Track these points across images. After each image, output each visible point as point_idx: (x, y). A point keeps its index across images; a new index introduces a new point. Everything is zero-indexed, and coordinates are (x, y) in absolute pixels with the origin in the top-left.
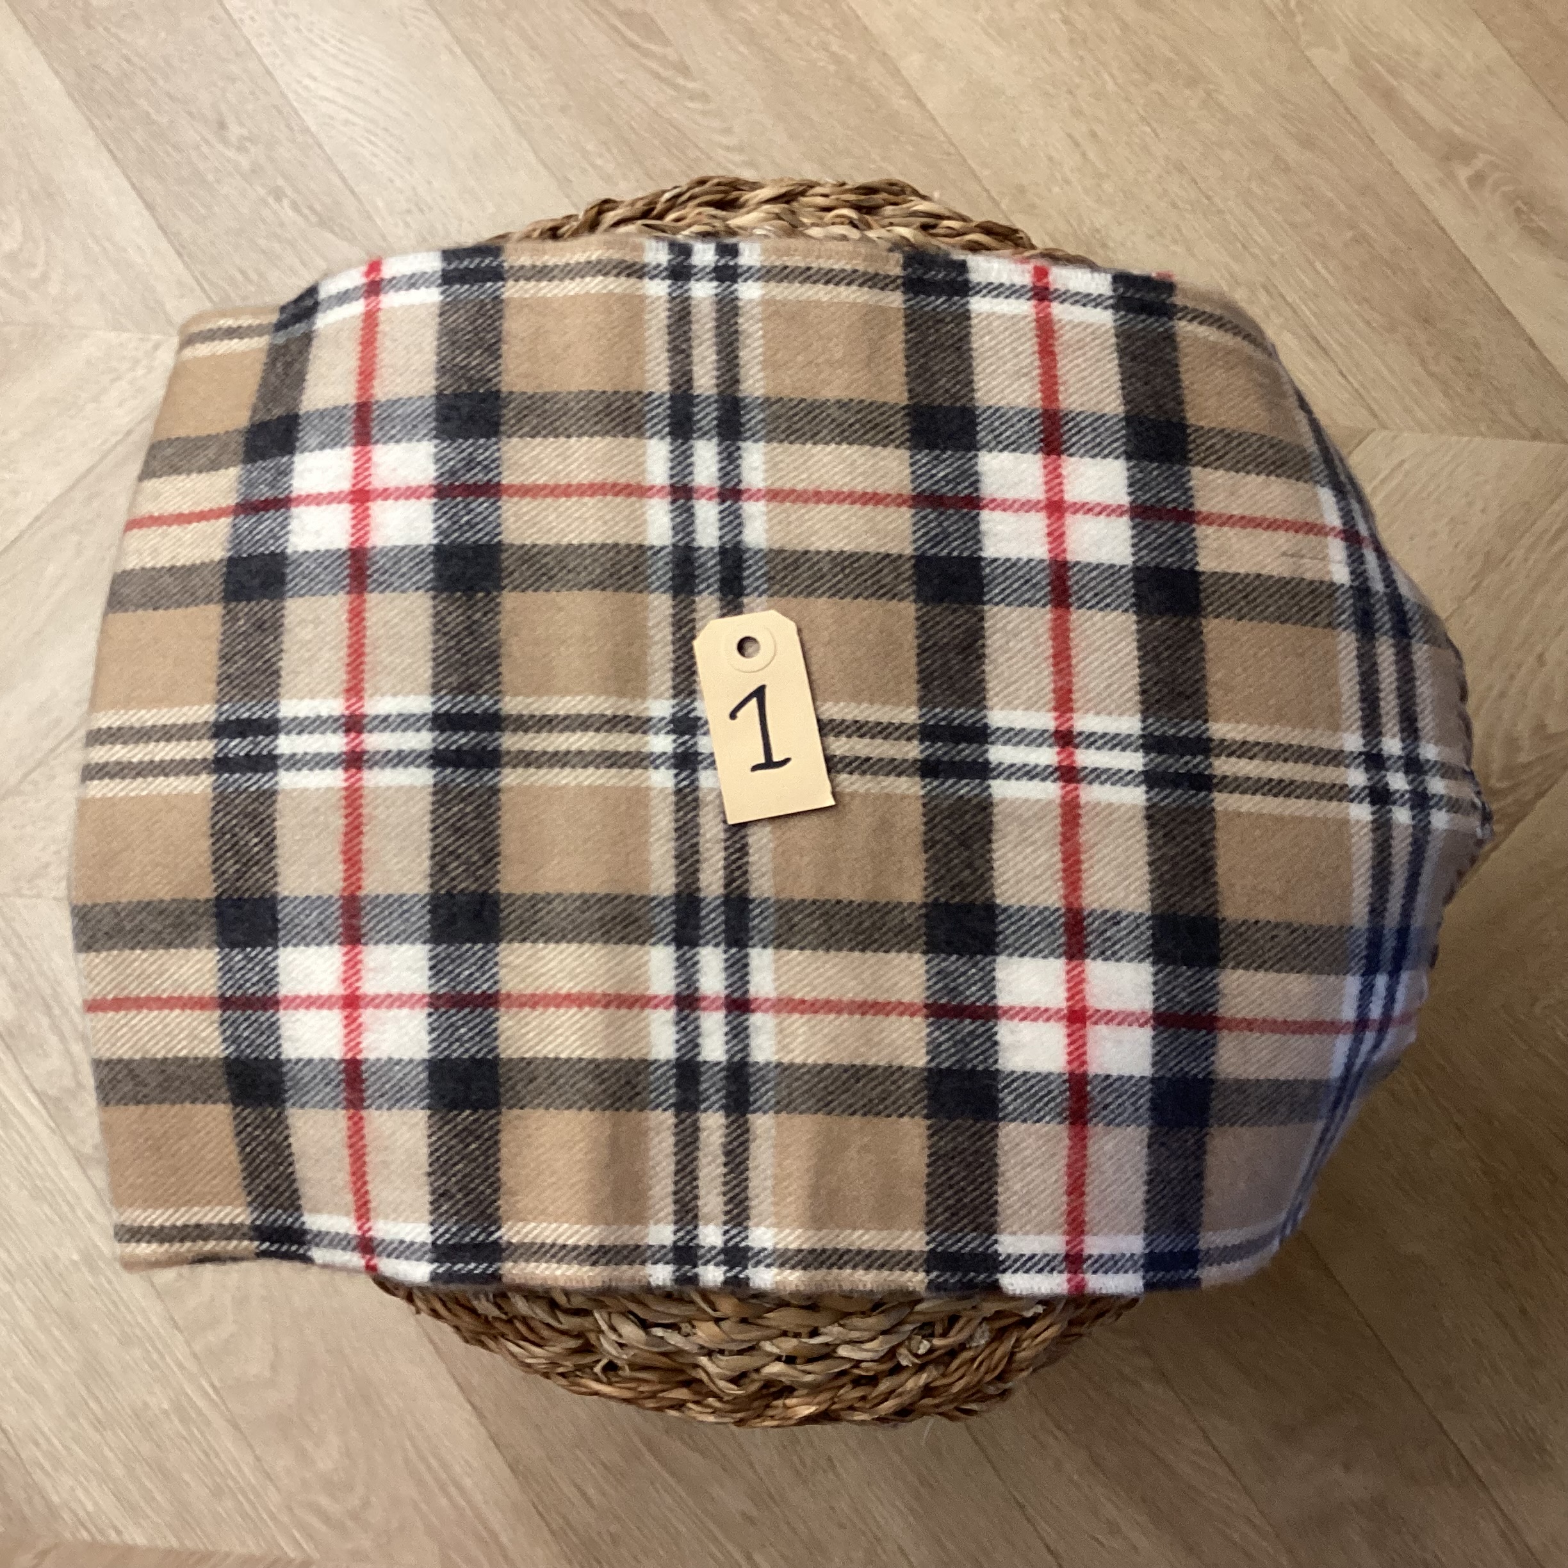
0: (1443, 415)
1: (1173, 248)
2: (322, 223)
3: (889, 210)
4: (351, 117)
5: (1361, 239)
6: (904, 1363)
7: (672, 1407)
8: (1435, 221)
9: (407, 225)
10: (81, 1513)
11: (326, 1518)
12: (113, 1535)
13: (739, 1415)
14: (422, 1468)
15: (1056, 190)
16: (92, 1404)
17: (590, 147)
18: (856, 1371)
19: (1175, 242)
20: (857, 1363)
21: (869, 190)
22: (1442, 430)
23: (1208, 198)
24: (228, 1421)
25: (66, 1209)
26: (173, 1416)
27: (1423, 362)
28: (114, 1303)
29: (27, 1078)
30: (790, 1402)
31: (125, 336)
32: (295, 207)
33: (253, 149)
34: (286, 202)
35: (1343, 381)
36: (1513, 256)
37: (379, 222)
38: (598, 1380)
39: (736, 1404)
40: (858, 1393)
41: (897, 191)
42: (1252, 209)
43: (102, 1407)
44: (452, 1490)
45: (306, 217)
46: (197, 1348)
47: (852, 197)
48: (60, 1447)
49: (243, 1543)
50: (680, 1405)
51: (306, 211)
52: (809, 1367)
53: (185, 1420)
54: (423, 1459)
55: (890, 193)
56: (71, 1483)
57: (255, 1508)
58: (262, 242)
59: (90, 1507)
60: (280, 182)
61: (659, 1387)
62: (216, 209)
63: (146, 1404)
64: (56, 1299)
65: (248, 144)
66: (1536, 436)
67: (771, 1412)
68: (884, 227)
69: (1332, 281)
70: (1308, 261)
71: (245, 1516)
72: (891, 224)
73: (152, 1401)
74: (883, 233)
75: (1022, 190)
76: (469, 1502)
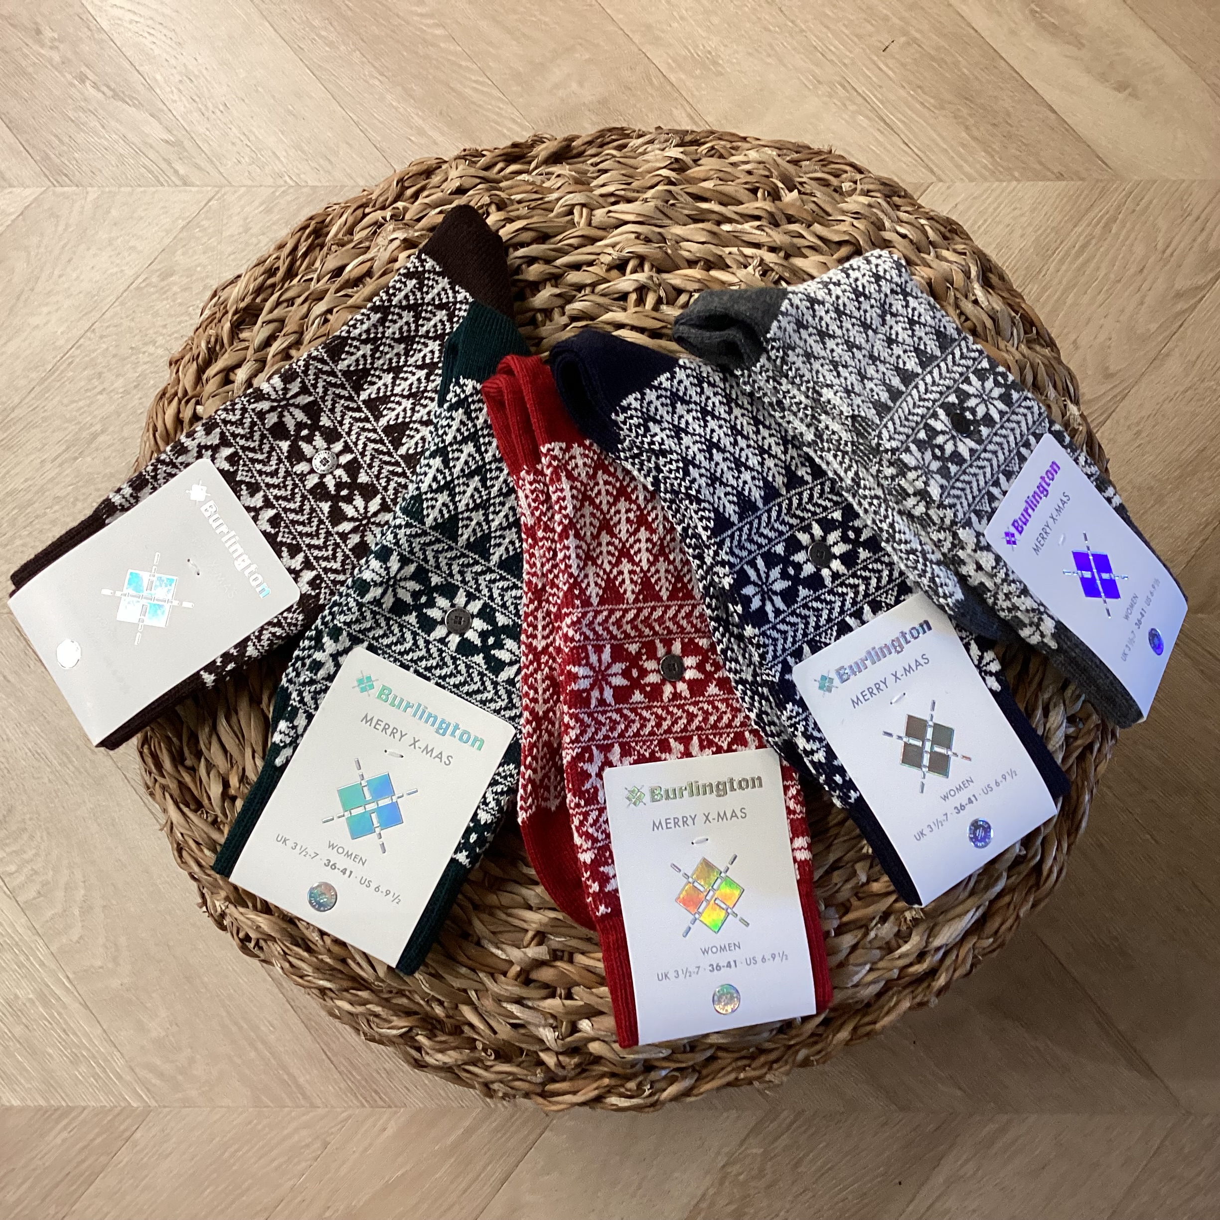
0: (986, 167)
1: (769, 60)
2: (116, 96)
4: (136, 18)
5: (913, 41)
8: (969, 25)
9: (180, 90)
11: (161, 1075)
14: (234, 1029)
15: (675, 25)
17: (316, 23)
19: (769, 56)
22: (986, 179)
23: (792, 22)
24: (79, 1003)
26: (37, 1003)
27: (967, 128)
32: (95, 86)
33: (61, 46)
34: (88, 83)
35: (906, 149)
36: (1028, 44)
37: (158, 91)
42: (828, 28)
44: (260, 1046)
45: (103, 93)
46: (54, 949)
49: (96, 1099)
51: (105, 89)
53: (46, 1004)
54: (236, 1023)
57: (104, 1070)
58: (70, 114)
60: (84, 69)
62: (36, 92)
63: (16, 996)
65: (56, 44)
66: (1060, 177)
69: (892, 75)
70: (875, 63)
71: (96, 1076)
73: (21, 994)
75: (649, 27)
76: (272, 1052)
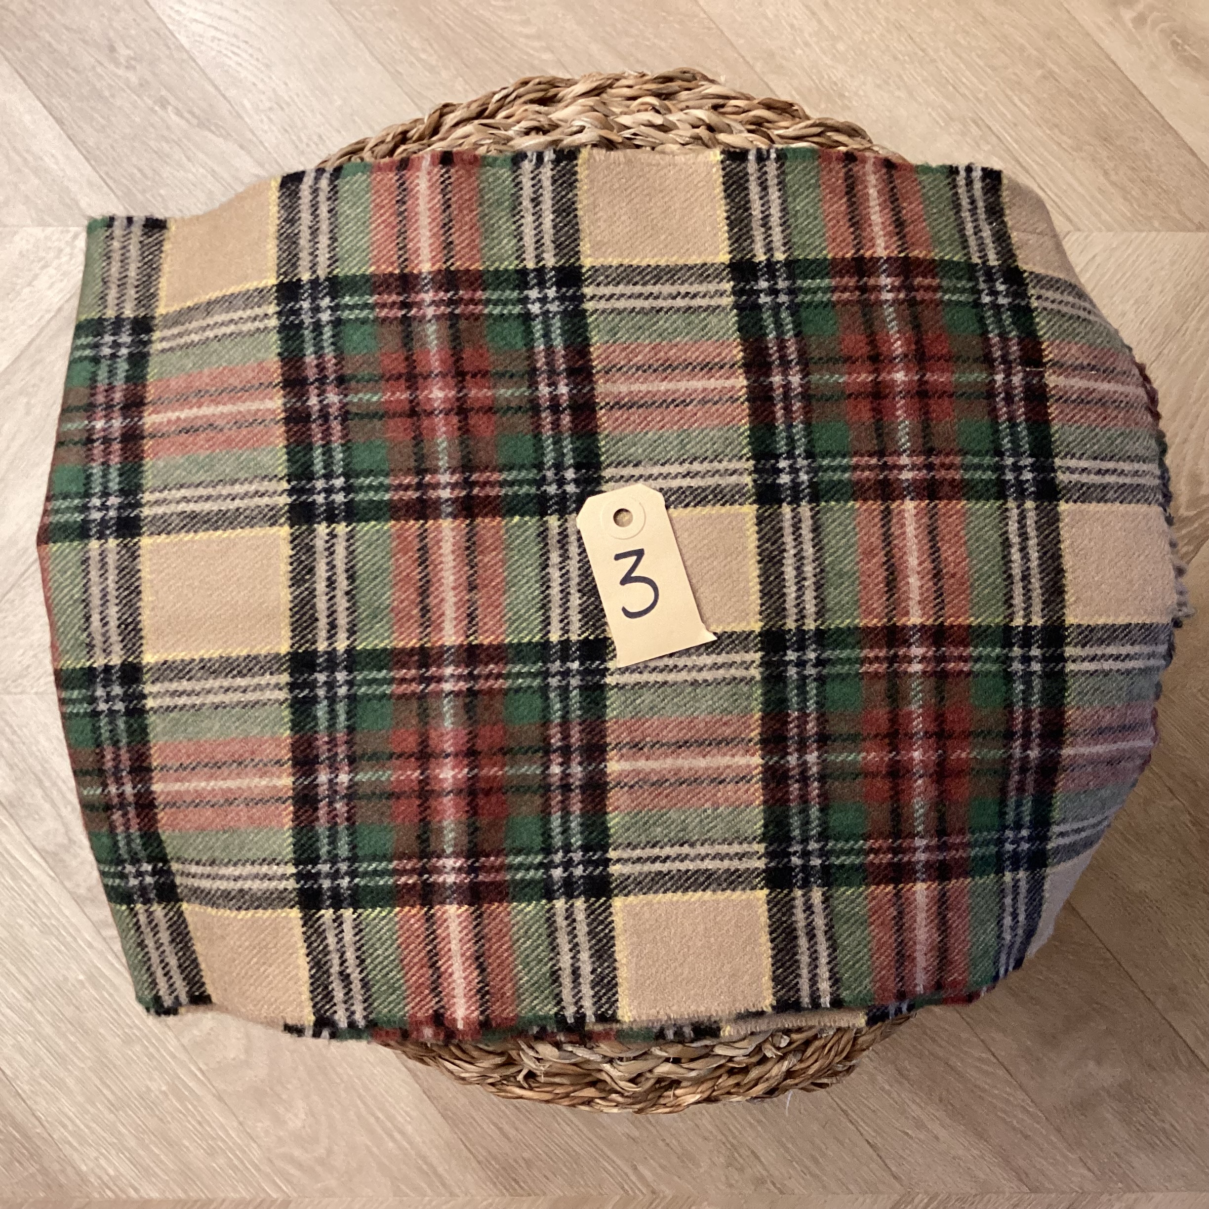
0: (1123, 215)
3: (684, 95)
4: (219, 35)
5: (1050, 75)
6: (769, 1055)
7: (583, 1104)
8: (1108, 57)
10: (106, 1178)
11: (300, 1166)
12: (132, 1193)
13: (638, 1106)
16: (105, 1091)
18: (731, 1065)
20: (731, 1059)
21: (668, 79)
24: (214, 1095)
25: (69, 939)
28: (116, 1011)
29: (28, 838)
30: (678, 1092)
31: (50, 230)
32: (178, 113)
33: (138, 67)
34: (170, 108)
36: (1172, 81)
37: (247, 119)
38: (522, 1087)
39: (635, 1099)
40: (732, 1081)
41: (690, 78)
43: (113, 1092)
45: (187, 121)
47: (653, 86)
48: (82, 1127)
49: (235, 1190)
50: (589, 1102)
51: (187, 116)
52: (692, 1065)
54: (373, 1115)
55: (683, 80)
56: (95, 1154)
57: (242, 1162)
59: (111, 1172)
60: (164, 92)
61: (571, 1089)
62: (113, 119)
63: (149, 1089)
64: (69, 1012)
65: (133, 62)
66: (1200, 228)
67: (662, 1101)
68: (682, 110)
69: (1028, 112)
70: (1008, 97)
71: (235, 1168)
72: (688, 107)
73: (153, 1086)
74: (681, 115)
76: (410, 1143)
